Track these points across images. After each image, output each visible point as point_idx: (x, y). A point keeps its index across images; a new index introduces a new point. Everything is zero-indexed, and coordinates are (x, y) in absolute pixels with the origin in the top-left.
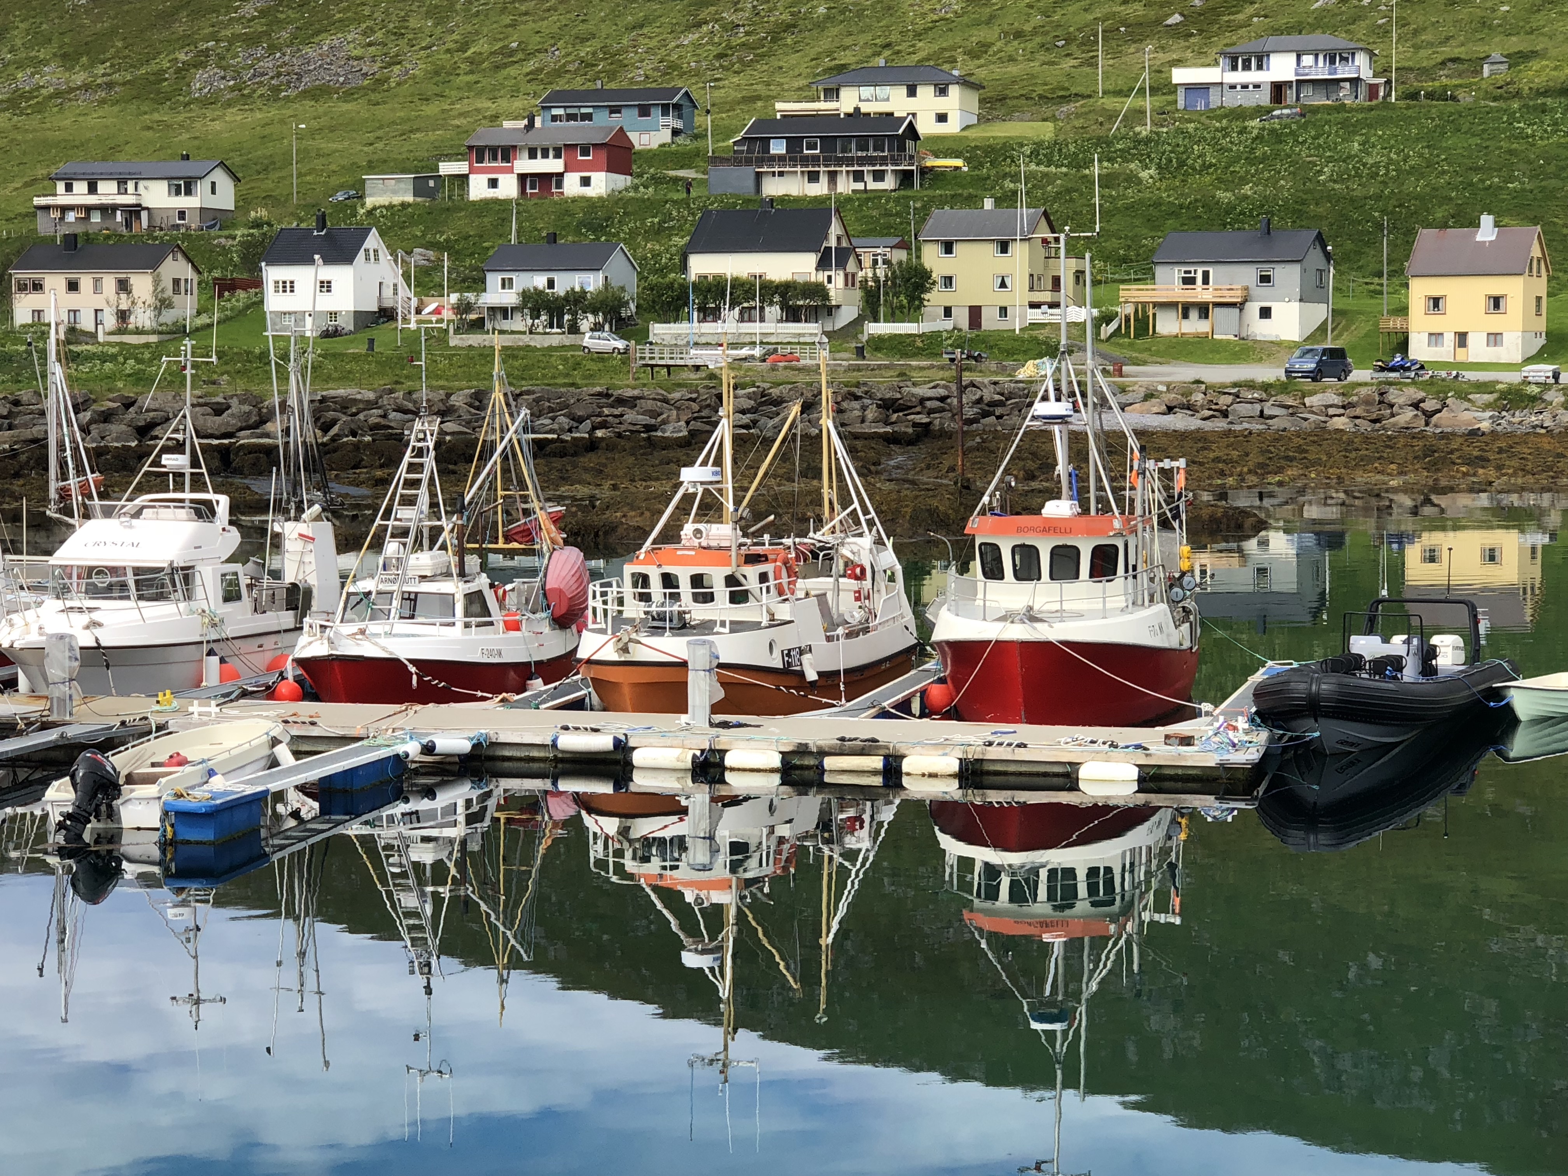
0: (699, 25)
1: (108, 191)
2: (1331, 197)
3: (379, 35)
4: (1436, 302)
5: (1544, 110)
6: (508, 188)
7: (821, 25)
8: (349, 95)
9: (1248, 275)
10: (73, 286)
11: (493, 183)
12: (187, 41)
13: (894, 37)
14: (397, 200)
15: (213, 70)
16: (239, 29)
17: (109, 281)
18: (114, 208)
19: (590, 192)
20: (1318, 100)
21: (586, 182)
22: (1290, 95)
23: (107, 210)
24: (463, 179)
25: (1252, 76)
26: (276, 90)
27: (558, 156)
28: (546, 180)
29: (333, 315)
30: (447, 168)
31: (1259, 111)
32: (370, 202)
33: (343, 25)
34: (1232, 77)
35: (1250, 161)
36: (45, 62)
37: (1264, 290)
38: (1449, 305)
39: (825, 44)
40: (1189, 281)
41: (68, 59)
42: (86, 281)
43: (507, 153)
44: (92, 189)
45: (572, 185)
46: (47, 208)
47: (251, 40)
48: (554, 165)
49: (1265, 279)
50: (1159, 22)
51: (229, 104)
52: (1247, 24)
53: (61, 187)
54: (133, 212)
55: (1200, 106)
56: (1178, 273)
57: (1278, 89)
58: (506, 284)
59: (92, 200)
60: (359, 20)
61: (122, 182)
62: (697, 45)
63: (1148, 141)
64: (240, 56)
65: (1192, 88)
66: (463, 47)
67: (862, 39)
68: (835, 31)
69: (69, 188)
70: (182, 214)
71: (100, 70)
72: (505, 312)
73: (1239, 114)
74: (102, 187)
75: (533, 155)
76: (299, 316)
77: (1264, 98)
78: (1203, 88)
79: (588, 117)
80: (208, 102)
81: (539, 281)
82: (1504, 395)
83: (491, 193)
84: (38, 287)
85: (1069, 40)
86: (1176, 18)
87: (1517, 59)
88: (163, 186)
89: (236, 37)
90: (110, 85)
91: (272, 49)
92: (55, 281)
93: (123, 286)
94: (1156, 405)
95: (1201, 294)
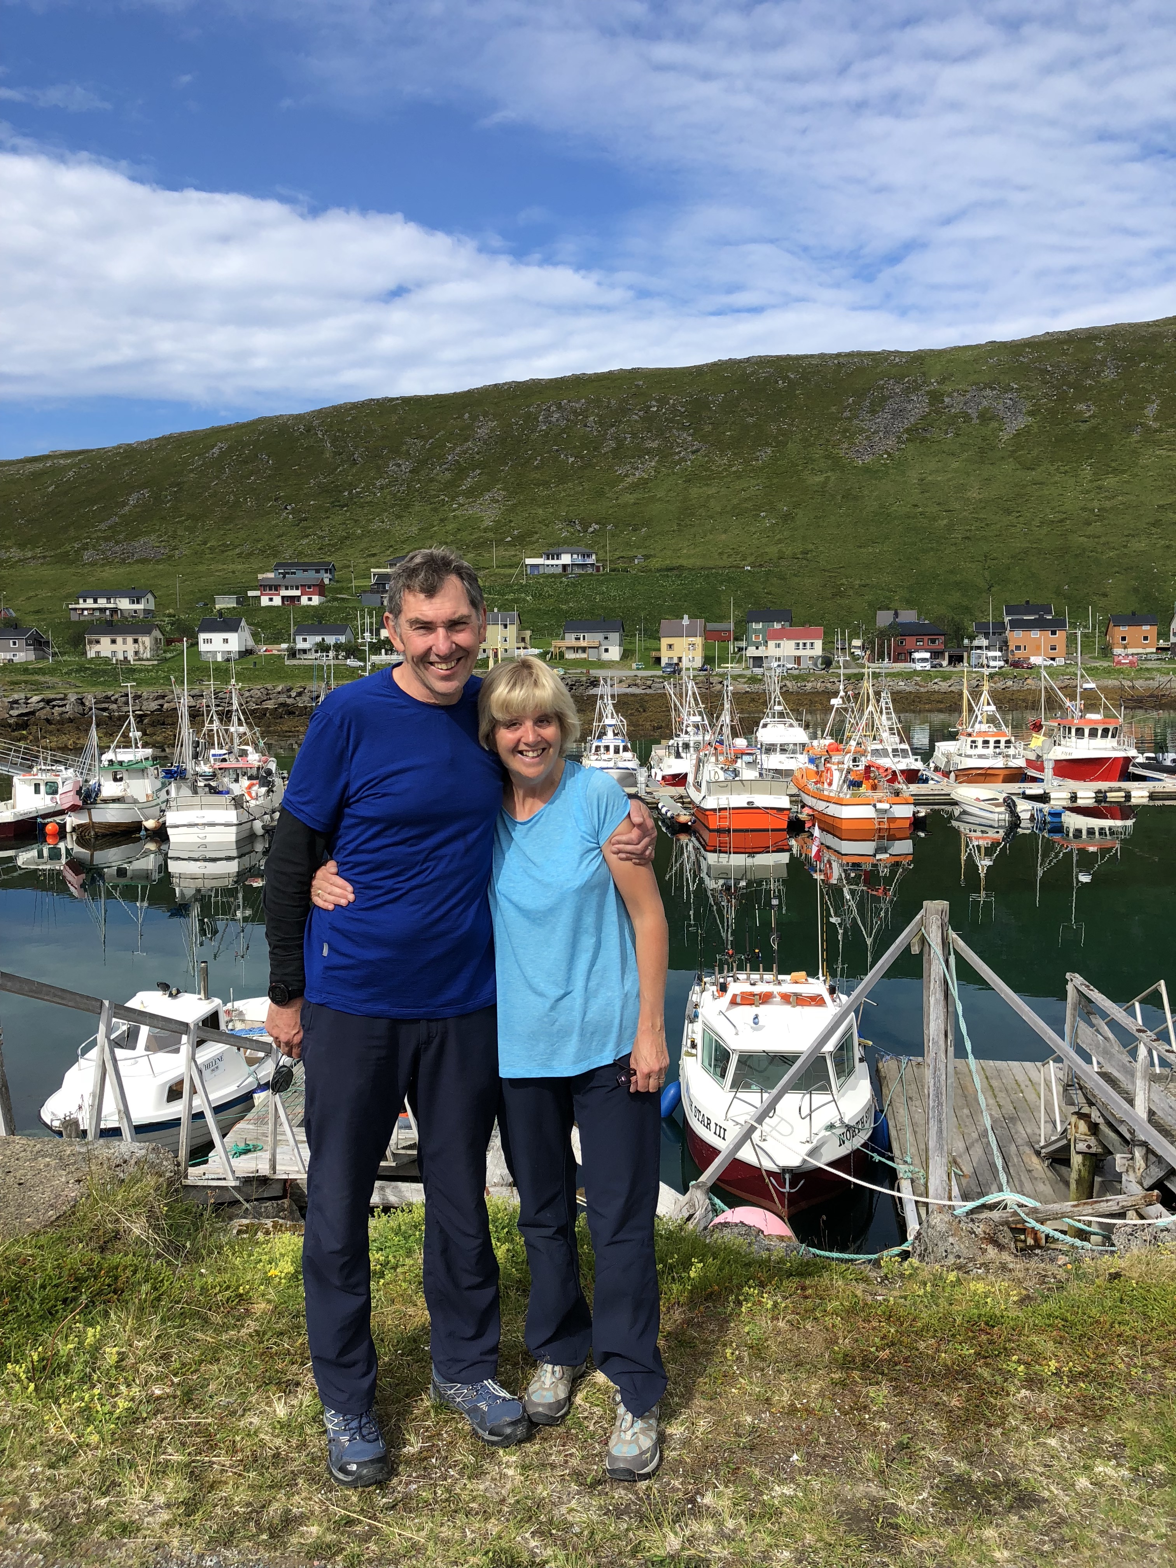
0: (307, 536)
1: (102, 602)
2: (602, 607)
3: (165, 538)
4: (670, 646)
5: (668, 576)
6: (277, 601)
7: (360, 537)
8: (158, 562)
9: (599, 636)
10: (114, 642)
11: (271, 600)
12: (77, 539)
13: (392, 543)
14: (230, 606)
15: (91, 552)
16: (99, 534)
17: (130, 640)
18: (106, 609)
19: (313, 603)
20: (577, 571)
21: (310, 599)
22: (569, 569)
23: (102, 610)
24: (258, 598)
25: (555, 562)
26: (124, 560)
27: (297, 589)
28: (292, 598)
29: (229, 652)
30: (250, 593)
31: (560, 576)
32: (217, 607)
33: (148, 533)
34: (550, 562)
35: (567, 594)
36: (11, 547)
37: (606, 642)
38: (675, 647)
39: (363, 545)
40: (578, 639)
41: (22, 546)
42: (119, 640)
43: (277, 588)
44: (95, 602)
45: (304, 601)
46: (75, 609)
47: (106, 539)
48: (297, 593)
49: (606, 638)
50: (502, 540)
51: (103, 565)
52: (537, 541)
53: (81, 601)
54: (114, 611)
55: (536, 573)
56: (573, 636)
57: (565, 567)
58: (305, 640)
59: (96, 606)
60: (155, 531)
61: (109, 599)
62: (308, 544)
63: (526, 586)
64: (103, 546)
65: (532, 566)
66: (205, 543)
67: (379, 543)
68: (366, 540)
69: (85, 601)
70: (135, 612)
71: (38, 550)
72: (305, 651)
73: (553, 576)
74: (99, 601)
75: (287, 589)
76: (215, 653)
77: (560, 570)
78: (537, 566)
79: (294, 573)
80: (93, 564)
81: (318, 639)
82: (749, 679)
83: (270, 604)
84: (98, 642)
85: (468, 546)
86: (509, 539)
87: (646, 557)
88: (127, 600)
89: (98, 538)
90: (45, 557)
91: (117, 543)
92: (105, 640)
93: (136, 641)
94: (624, 685)
95: (583, 644)
